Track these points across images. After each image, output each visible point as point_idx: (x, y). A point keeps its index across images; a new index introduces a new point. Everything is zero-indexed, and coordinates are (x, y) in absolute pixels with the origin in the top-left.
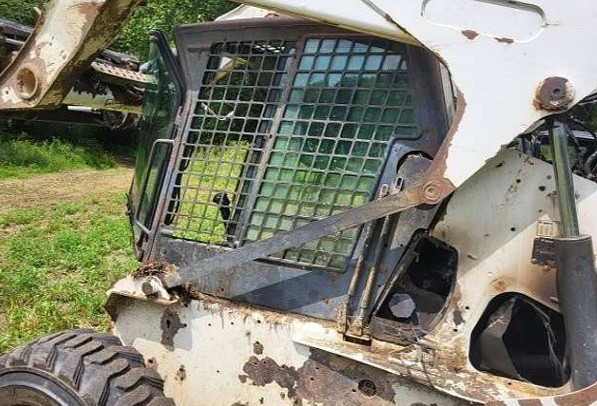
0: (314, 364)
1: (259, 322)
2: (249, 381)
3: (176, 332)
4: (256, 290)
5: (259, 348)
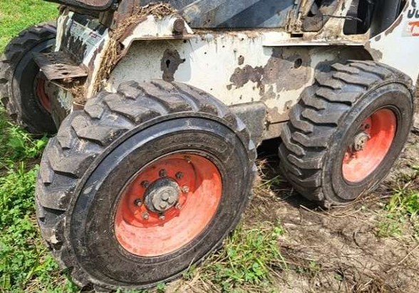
0: (274, 59)
1: (243, 39)
2: (233, 87)
3: (176, 69)
4: (235, 16)
5: (241, 60)
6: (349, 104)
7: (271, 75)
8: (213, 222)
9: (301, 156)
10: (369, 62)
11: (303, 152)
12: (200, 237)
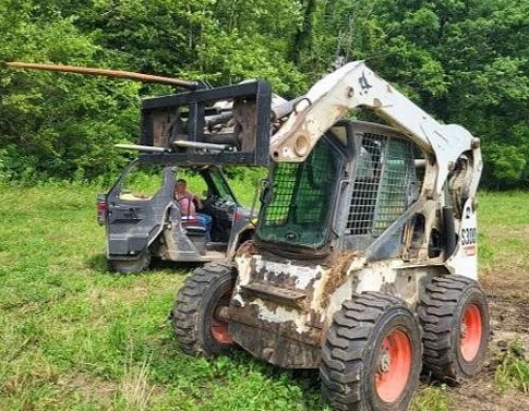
0: (398, 277)
5: (384, 279)
6: (455, 301)
7: (397, 287)
8: (408, 380)
9: (435, 341)
10: (447, 276)
11: (435, 337)
12: (404, 391)
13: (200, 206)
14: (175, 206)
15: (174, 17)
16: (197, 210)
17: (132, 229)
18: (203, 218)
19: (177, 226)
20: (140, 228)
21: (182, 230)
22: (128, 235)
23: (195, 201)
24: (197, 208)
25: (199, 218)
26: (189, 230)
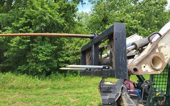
13: (136, 86)
14: (124, 87)
15: (130, 29)
16: (135, 87)
17: (109, 95)
18: (137, 91)
19: (126, 94)
20: (112, 95)
21: (128, 96)
22: (108, 97)
23: (134, 84)
24: (135, 86)
25: (135, 90)
26: (131, 96)
